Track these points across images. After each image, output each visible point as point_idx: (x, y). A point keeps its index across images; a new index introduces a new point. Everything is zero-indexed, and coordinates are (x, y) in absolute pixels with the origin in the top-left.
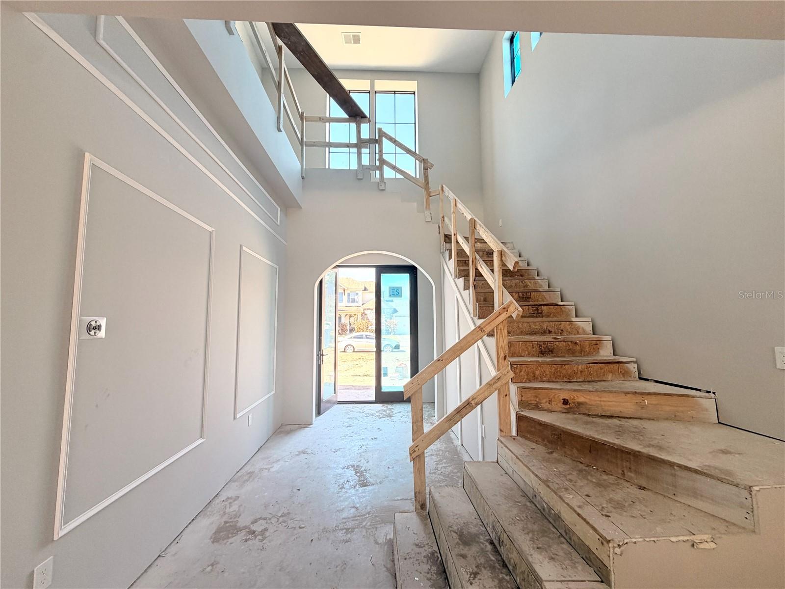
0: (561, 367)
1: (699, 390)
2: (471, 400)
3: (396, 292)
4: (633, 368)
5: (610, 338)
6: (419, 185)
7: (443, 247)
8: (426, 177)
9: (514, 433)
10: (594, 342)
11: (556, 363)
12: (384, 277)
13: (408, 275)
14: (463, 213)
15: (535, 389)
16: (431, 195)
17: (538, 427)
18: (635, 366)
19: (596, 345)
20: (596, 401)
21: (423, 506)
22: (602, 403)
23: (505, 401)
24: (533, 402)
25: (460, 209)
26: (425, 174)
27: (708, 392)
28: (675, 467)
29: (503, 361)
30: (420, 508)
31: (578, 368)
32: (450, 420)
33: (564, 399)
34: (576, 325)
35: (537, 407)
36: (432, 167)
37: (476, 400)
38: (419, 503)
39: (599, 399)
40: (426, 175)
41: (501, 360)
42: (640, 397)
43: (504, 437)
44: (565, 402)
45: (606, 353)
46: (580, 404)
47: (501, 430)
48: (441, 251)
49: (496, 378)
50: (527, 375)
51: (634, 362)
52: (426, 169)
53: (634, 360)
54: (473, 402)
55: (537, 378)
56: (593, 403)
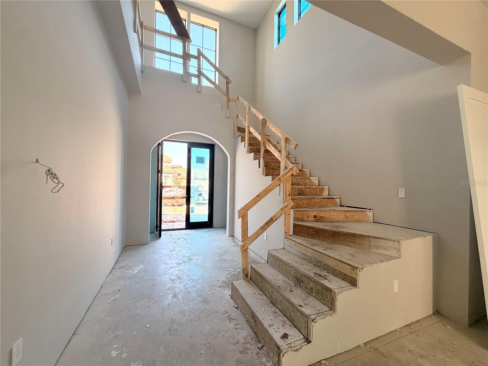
0: (311, 200)
1: (366, 209)
2: (273, 217)
3: (200, 160)
4: (338, 200)
5: (327, 187)
6: (223, 92)
7: (236, 133)
8: (227, 88)
9: (291, 233)
10: (321, 189)
11: (308, 199)
12: (193, 150)
13: (209, 150)
14: (256, 115)
15: (302, 211)
16: (230, 100)
17: (305, 229)
18: (339, 200)
19: (322, 190)
20: (328, 215)
21: (247, 276)
22: (331, 216)
23: (288, 217)
24: (300, 218)
25: (254, 112)
26: (226, 86)
27: (370, 209)
28: (371, 238)
29: (288, 197)
30: (245, 277)
31: (317, 201)
32: (263, 228)
33: (314, 215)
34: (312, 180)
35: (302, 220)
36: (231, 82)
37: (275, 218)
38: (245, 274)
39: (330, 215)
40: (228, 87)
41: (287, 196)
42: (346, 212)
43: (287, 235)
44: (315, 217)
45: (325, 194)
46: (321, 217)
47: (286, 233)
48: (235, 137)
49: (286, 206)
50: (296, 205)
51: (338, 198)
52: (227, 83)
53: (339, 197)
54: (274, 219)
55: (300, 206)
56: (327, 216)
